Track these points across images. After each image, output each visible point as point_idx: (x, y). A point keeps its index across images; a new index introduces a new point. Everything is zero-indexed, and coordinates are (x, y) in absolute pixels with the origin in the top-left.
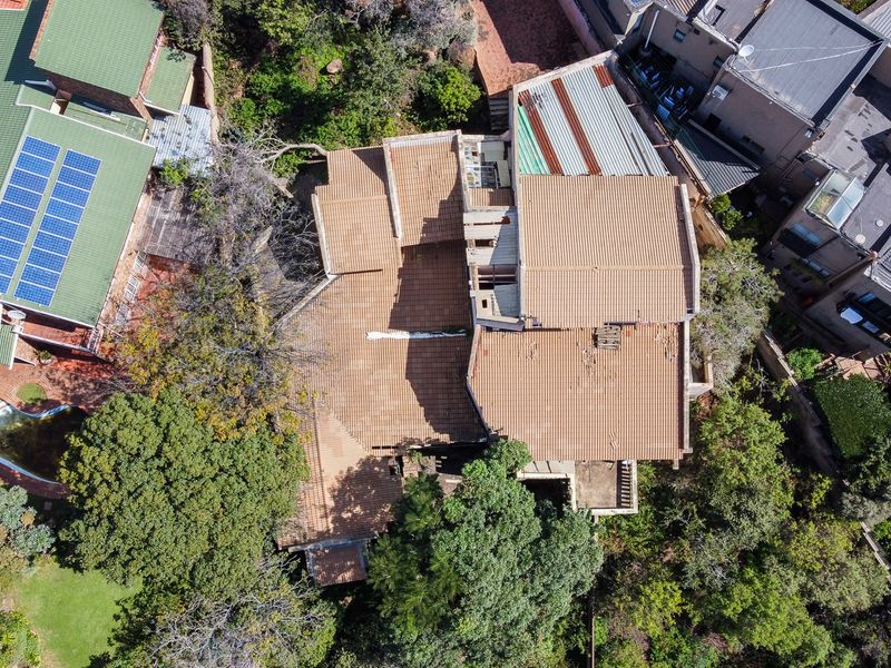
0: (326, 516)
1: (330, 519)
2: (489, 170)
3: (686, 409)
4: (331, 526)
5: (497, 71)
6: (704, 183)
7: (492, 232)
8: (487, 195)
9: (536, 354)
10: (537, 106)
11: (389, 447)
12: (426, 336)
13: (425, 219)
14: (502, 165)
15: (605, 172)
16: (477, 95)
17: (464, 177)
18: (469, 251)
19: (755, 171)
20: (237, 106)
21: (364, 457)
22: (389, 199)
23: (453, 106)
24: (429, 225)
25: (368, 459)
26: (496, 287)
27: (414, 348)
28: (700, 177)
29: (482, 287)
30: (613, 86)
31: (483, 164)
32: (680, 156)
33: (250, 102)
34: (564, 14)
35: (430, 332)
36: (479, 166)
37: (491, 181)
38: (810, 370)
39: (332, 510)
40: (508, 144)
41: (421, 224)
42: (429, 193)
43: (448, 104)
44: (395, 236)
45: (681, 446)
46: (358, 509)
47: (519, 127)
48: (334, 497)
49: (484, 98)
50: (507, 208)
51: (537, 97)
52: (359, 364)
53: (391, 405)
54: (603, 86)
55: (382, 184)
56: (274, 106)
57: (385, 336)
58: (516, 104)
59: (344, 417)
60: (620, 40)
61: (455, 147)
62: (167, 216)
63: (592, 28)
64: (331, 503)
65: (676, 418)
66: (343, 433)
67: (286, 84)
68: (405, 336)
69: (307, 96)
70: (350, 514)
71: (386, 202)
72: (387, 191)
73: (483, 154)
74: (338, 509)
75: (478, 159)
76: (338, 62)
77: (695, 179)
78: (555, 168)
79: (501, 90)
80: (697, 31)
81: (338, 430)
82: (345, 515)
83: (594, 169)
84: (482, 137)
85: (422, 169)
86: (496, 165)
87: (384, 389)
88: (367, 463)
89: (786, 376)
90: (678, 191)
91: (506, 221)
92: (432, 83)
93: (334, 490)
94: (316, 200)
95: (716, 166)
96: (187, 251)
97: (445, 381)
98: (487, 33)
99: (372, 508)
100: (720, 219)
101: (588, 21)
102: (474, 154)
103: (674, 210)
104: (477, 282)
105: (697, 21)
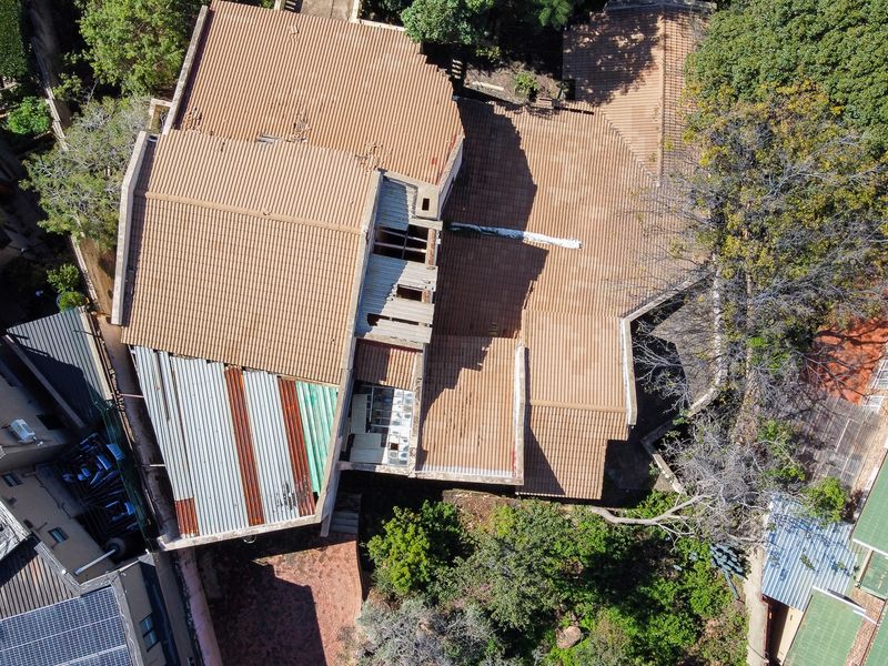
0: (665, 36)
1: (660, 32)
2: (378, 422)
3: (192, 48)
4: (660, 24)
5: (336, 574)
6: (87, 327)
7: (394, 306)
8: (390, 375)
9: (369, 149)
10: (293, 489)
11: (572, 110)
12: (503, 231)
13: (480, 368)
14: (358, 427)
15: (219, 368)
16: (374, 545)
17: (416, 410)
18: (433, 287)
19: (13, 336)
20: (715, 606)
21: (604, 105)
22: (528, 397)
23: (411, 528)
24: (475, 362)
25: (599, 104)
26: (405, 228)
27: (520, 219)
28: (90, 339)
29: (423, 232)
30: (177, 498)
31: (385, 431)
32: (108, 377)
33: (697, 610)
34: (221, 646)
35: (496, 235)
36: (392, 428)
37: (379, 404)
38: (25, 107)
39: (655, 43)
40: (344, 455)
41: (487, 364)
42: (469, 401)
43: (417, 533)
44: (527, 351)
45: (210, 14)
46: (621, 43)
47: (325, 462)
48: (651, 59)
49: (363, 537)
50: (367, 336)
51: (290, 503)
52: (595, 213)
53: (561, 157)
54: (190, 501)
55: (533, 425)
56: (665, 590)
57: (557, 241)
58: (322, 496)
59: (623, 154)
60: (148, 558)
61: (422, 456)
62: (833, 458)
63: (185, 599)
64: (656, 52)
65: (209, 44)
66: (628, 136)
67: (642, 622)
68: (532, 237)
69: (614, 602)
70: (633, 37)
71: (533, 394)
72: (528, 408)
73: (383, 445)
74: (649, 44)
75: (391, 439)
76: (563, 643)
77: (98, 337)
78: (287, 389)
79: (336, 546)
80: (27, 524)
81: (634, 140)
82: (639, 36)
83: (234, 377)
84: (378, 469)
85: (474, 435)
86: (368, 427)
87: (568, 176)
88: (601, 98)
89: (56, 100)
90: (125, 321)
91: (373, 319)
92: (434, 579)
93: (649, 67)
94: (630, 413)
95: (64, 355)
96: (809, 403)
97: (489, 174)
98: (339, 639)
99: (604, 44)
100: (80, 285)
101: (187, 611)
102: (395, 447)
103: (137, 288)
104: (429, 242)
105: (22, 534)
